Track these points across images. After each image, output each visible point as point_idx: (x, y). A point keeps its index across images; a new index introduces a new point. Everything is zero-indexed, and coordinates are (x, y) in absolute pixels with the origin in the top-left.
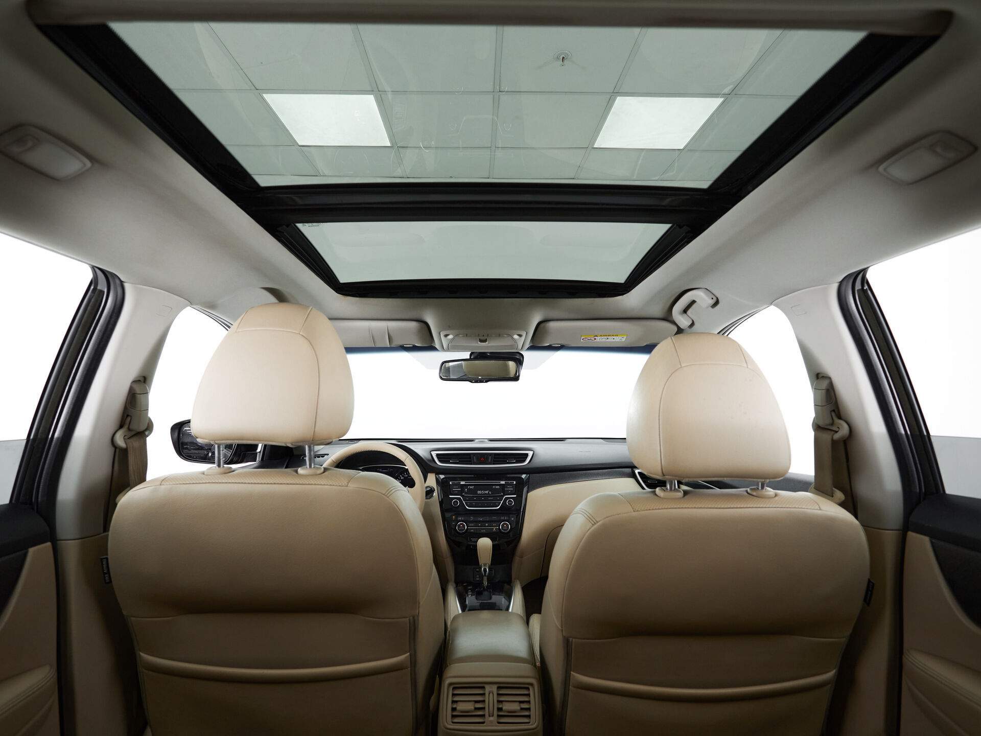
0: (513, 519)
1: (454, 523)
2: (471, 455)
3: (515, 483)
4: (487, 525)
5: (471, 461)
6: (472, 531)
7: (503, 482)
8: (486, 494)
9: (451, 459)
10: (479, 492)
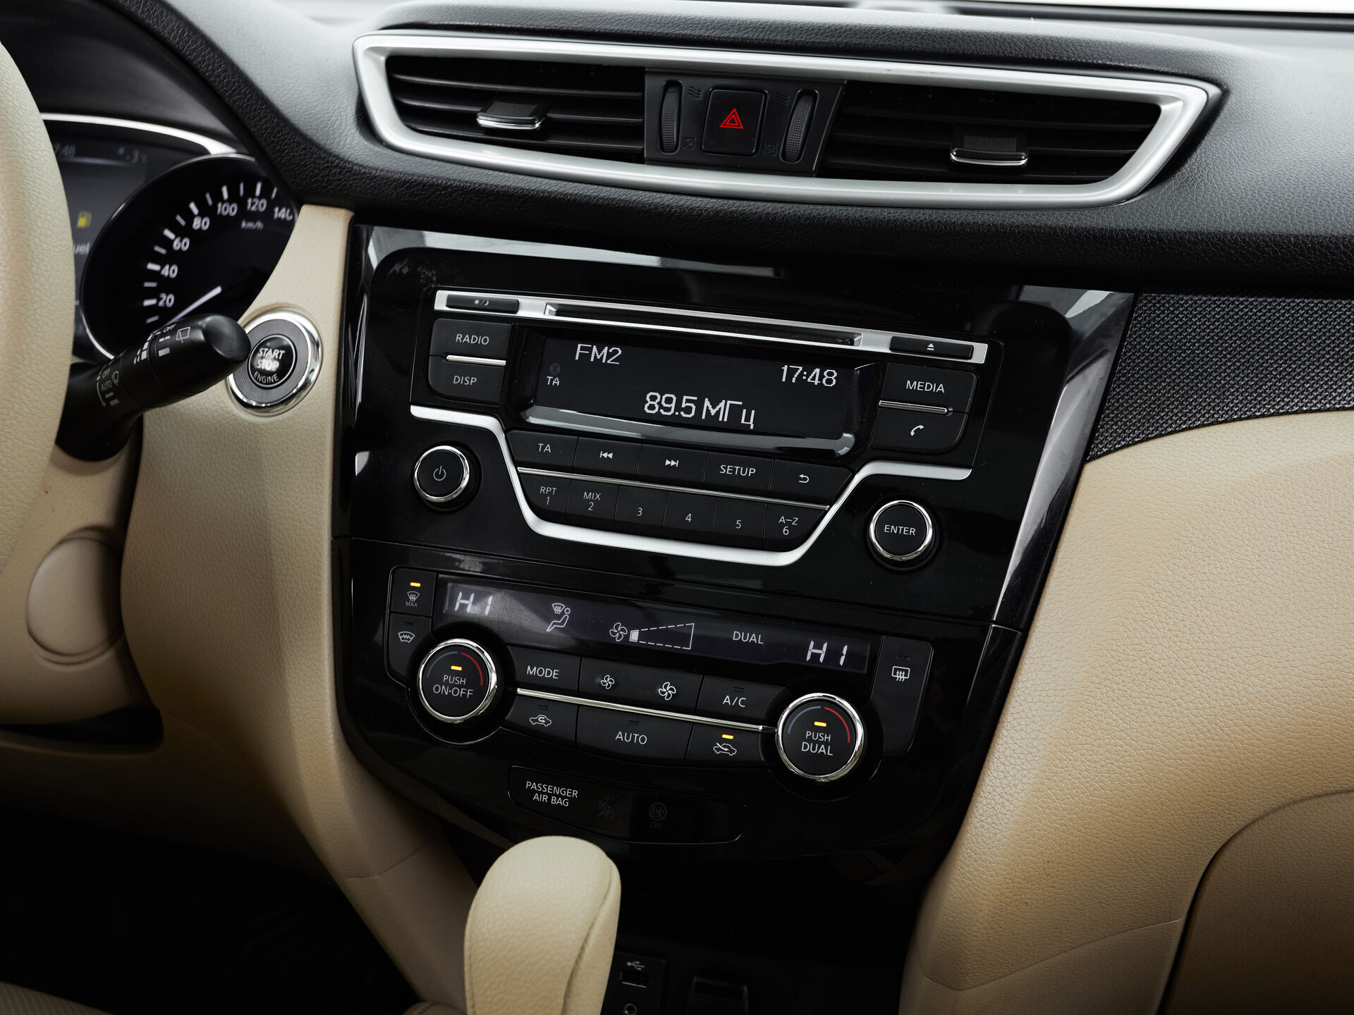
0: (900, 676)
1: (406, 637)
2: (652, 85)
3: (980, 353)
4: (667, 690)
5: (635, 133)
6: (542, 719)
7: (873, 341)
8: (712, 424)
9: (486, 101)
10: (655, 402)
